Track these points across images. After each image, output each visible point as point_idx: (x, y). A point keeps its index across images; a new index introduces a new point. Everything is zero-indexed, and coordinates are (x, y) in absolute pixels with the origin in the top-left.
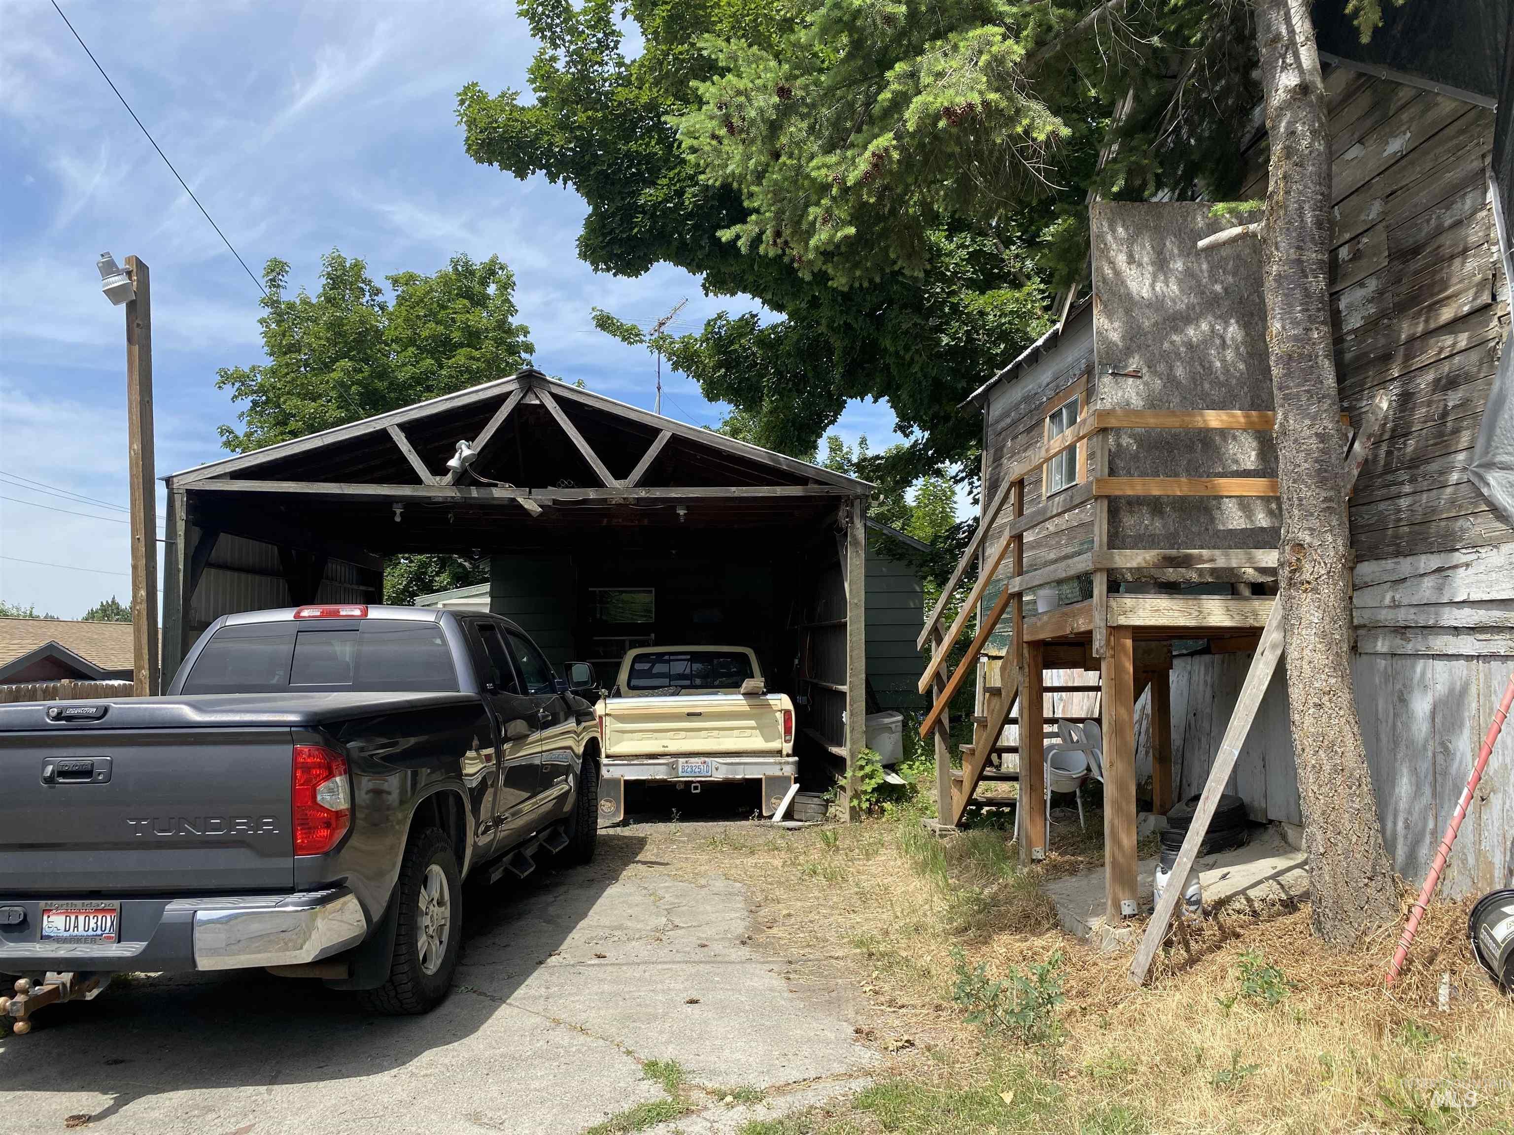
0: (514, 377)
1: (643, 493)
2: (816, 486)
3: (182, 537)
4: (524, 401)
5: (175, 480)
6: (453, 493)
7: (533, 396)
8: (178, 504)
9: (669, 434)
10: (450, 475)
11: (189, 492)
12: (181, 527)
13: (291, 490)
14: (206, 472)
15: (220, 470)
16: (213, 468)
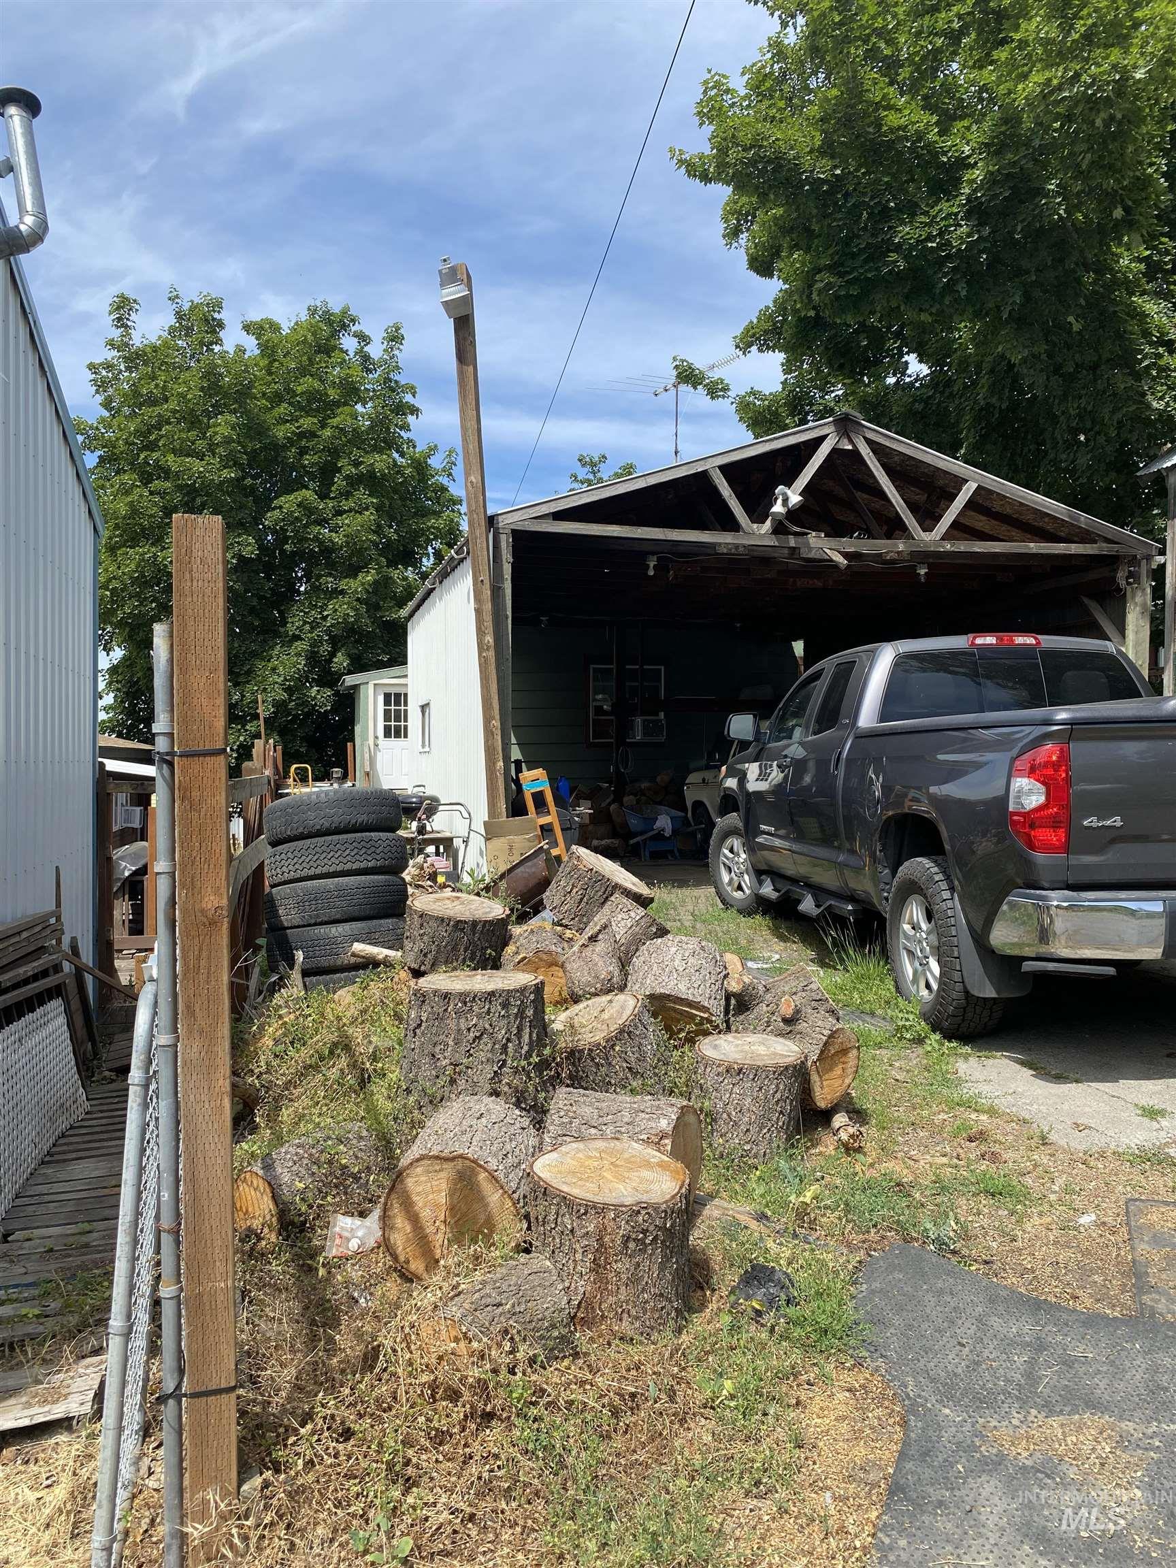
0: (831, 419)
1: (948, 547)
2: (1105, 545)
3: (509, 581)
4: (837, 447)
5: (500, 518)
6: (772, 541)
7: (846, 441)
8: (503, 545)
9: (975, 486)
10: (768, 523)
11: (514, 531)
12: (507, 570)
13: (615, 534)
14: (531, 511)
15: (545, 510)
16: (537, 508)
